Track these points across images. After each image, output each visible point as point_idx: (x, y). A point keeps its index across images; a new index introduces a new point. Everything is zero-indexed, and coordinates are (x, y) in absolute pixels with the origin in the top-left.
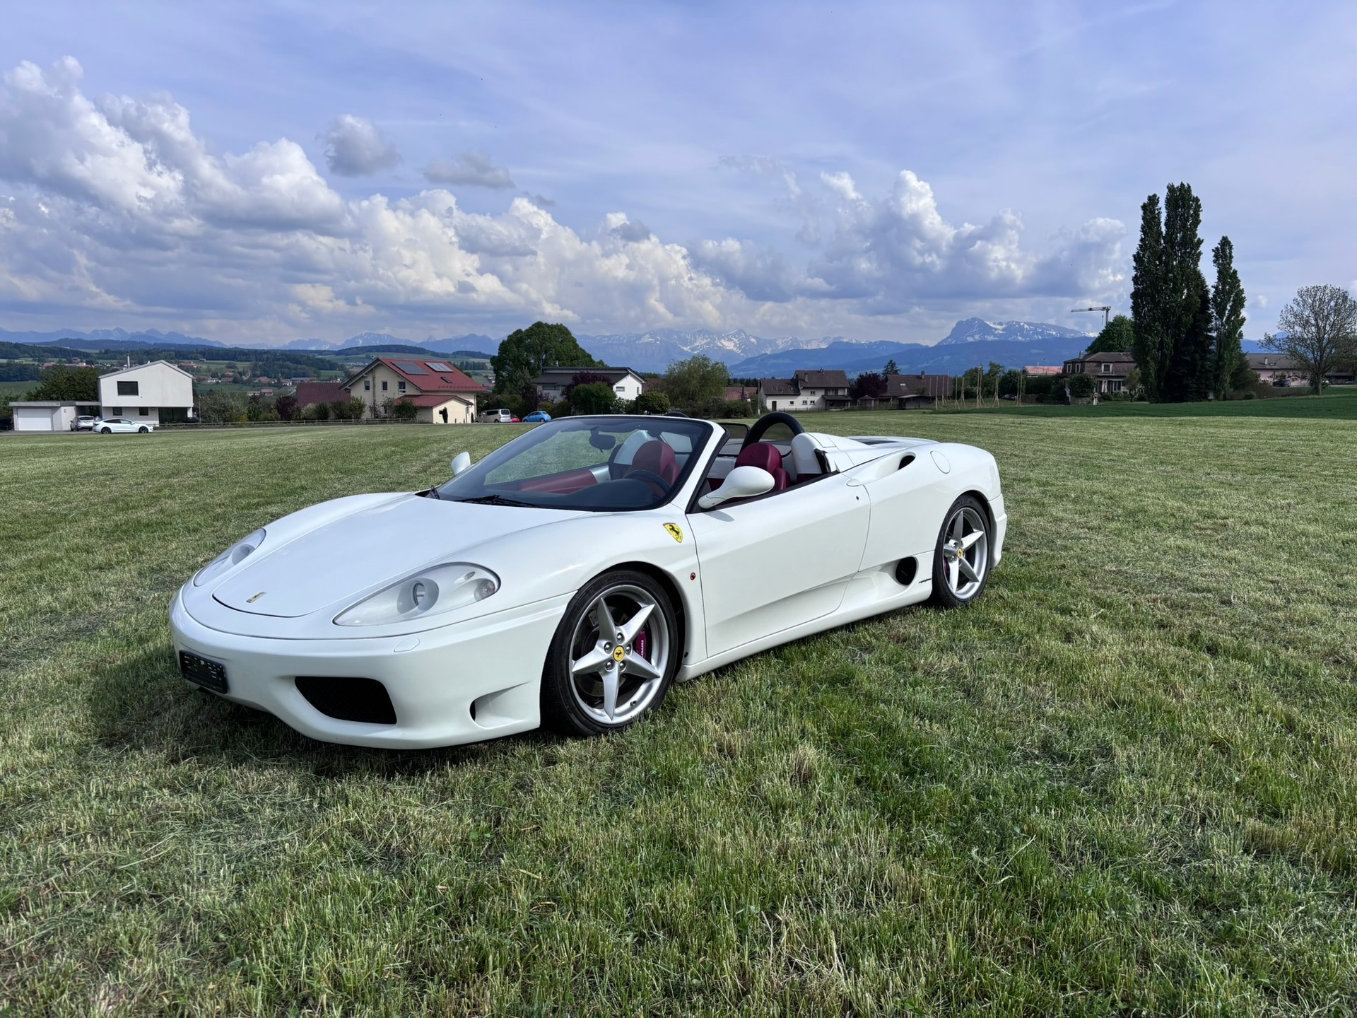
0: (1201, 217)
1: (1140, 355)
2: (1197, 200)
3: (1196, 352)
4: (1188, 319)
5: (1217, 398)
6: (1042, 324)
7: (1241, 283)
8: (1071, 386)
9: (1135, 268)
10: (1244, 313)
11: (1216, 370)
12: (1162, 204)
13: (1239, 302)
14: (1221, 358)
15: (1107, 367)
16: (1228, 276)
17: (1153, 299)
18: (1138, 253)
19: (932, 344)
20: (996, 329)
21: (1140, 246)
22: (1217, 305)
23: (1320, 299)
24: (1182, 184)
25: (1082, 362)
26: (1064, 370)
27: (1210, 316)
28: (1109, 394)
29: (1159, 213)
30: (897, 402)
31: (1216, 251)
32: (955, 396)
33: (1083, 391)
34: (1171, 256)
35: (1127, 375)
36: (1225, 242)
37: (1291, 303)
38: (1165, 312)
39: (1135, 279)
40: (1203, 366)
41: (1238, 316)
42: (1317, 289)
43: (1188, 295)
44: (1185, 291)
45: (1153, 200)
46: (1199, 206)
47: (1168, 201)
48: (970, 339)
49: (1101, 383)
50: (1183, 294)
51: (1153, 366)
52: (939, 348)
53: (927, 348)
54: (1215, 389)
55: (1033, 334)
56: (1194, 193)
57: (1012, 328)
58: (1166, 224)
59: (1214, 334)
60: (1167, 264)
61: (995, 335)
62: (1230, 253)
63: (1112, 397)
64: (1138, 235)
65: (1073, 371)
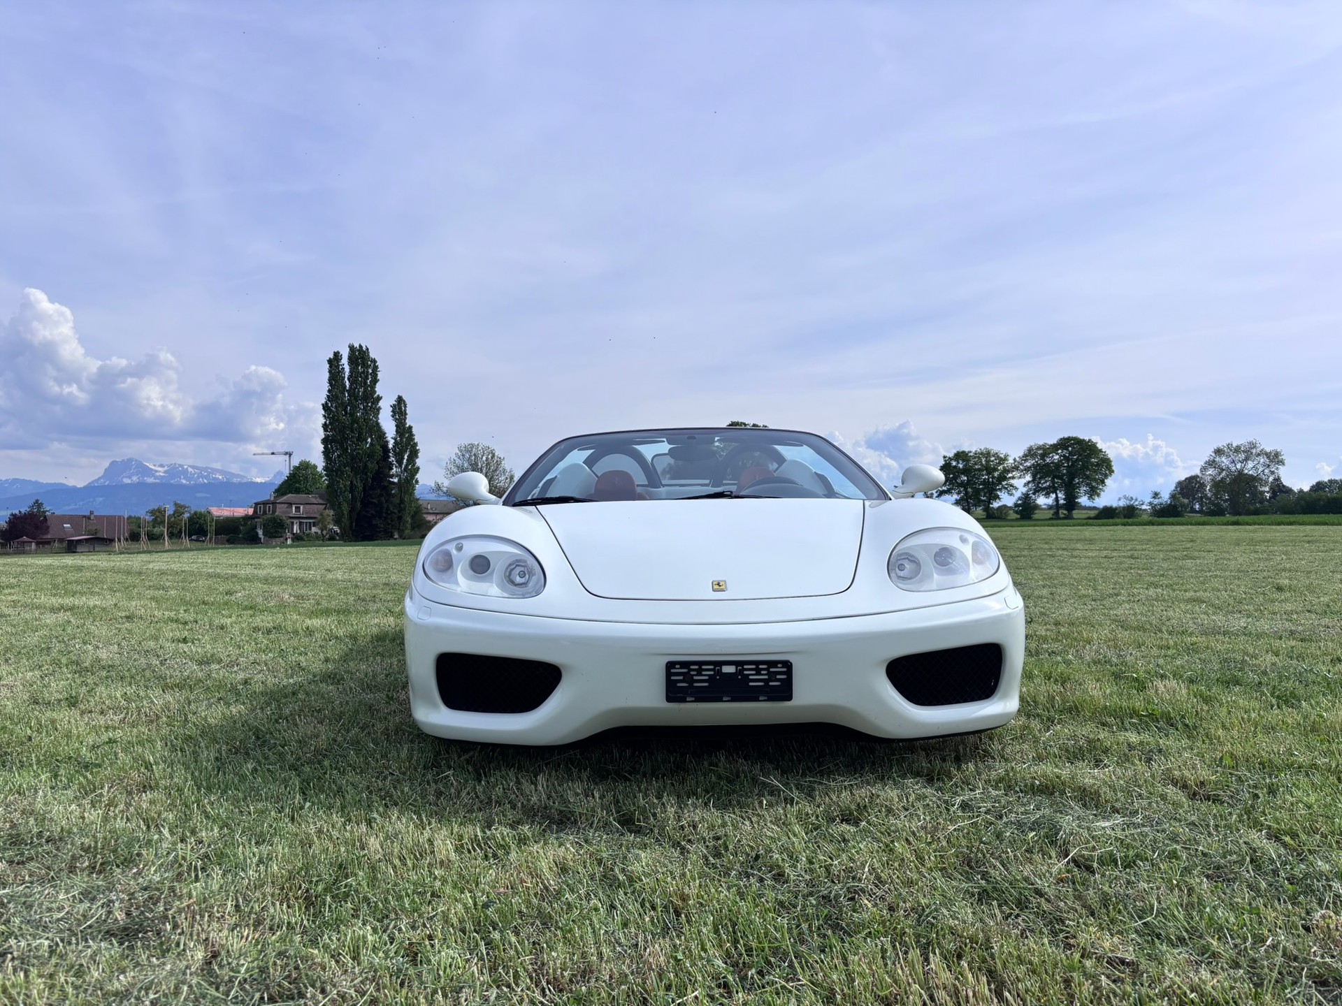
0: (379, 377)
1: (331, 496)
2: (374, 361)
3: (381, 495)
4: (372, 466)
5: (401, 537)
6: (207, 468)
7: (415, 437)
8: (265, 527)
9: (324, 416)
10: (419, 462)
11: (399, 512)
12: (345, 361)
13: (414, 454)
14: (402, 501)
15: (298, 509)
16: (404, 432)
17: (342, 446)
18: (326, 403)
19: (80, 484)
20: (156, 471)
21: (328, 396)
22: (396, 455)
23: (475, 455)
24: (361, 346)
25: (274, 503)
26: (255, 512)
27: (391, 464)
28: (301, 534)
29: (343, 369)
30: (65, 544)
31: (393, 407)
32: (134, 537)
33: (276, 532)
34: (354, 408)
35: (319, 517)
36: (400, 400)
37: (454, 457)
38: (353, 458)
39: (325, 426)
40: (388, 509)
41: (414, 465)
42: (472, 446)
43: (371, 444)
44: (369, 440)
45: (337, 356)
46: (377, 367)
47: (350, 358)
48: (127, 481)
49: (293, 523)
50: (367, 443)
51: (345, 508)
52: (90, 489)
53: (74, 489)
54: (399, 529)
55: (198, 477)
56: (372, 355)
57: (174, 471)
58: (349, 379)
59: (396, 480)
60: (352, 415)
61: (156, 478)
62: (405, 410)
63: (305, 538)
64: (326, 386)
65: (265, 513)
